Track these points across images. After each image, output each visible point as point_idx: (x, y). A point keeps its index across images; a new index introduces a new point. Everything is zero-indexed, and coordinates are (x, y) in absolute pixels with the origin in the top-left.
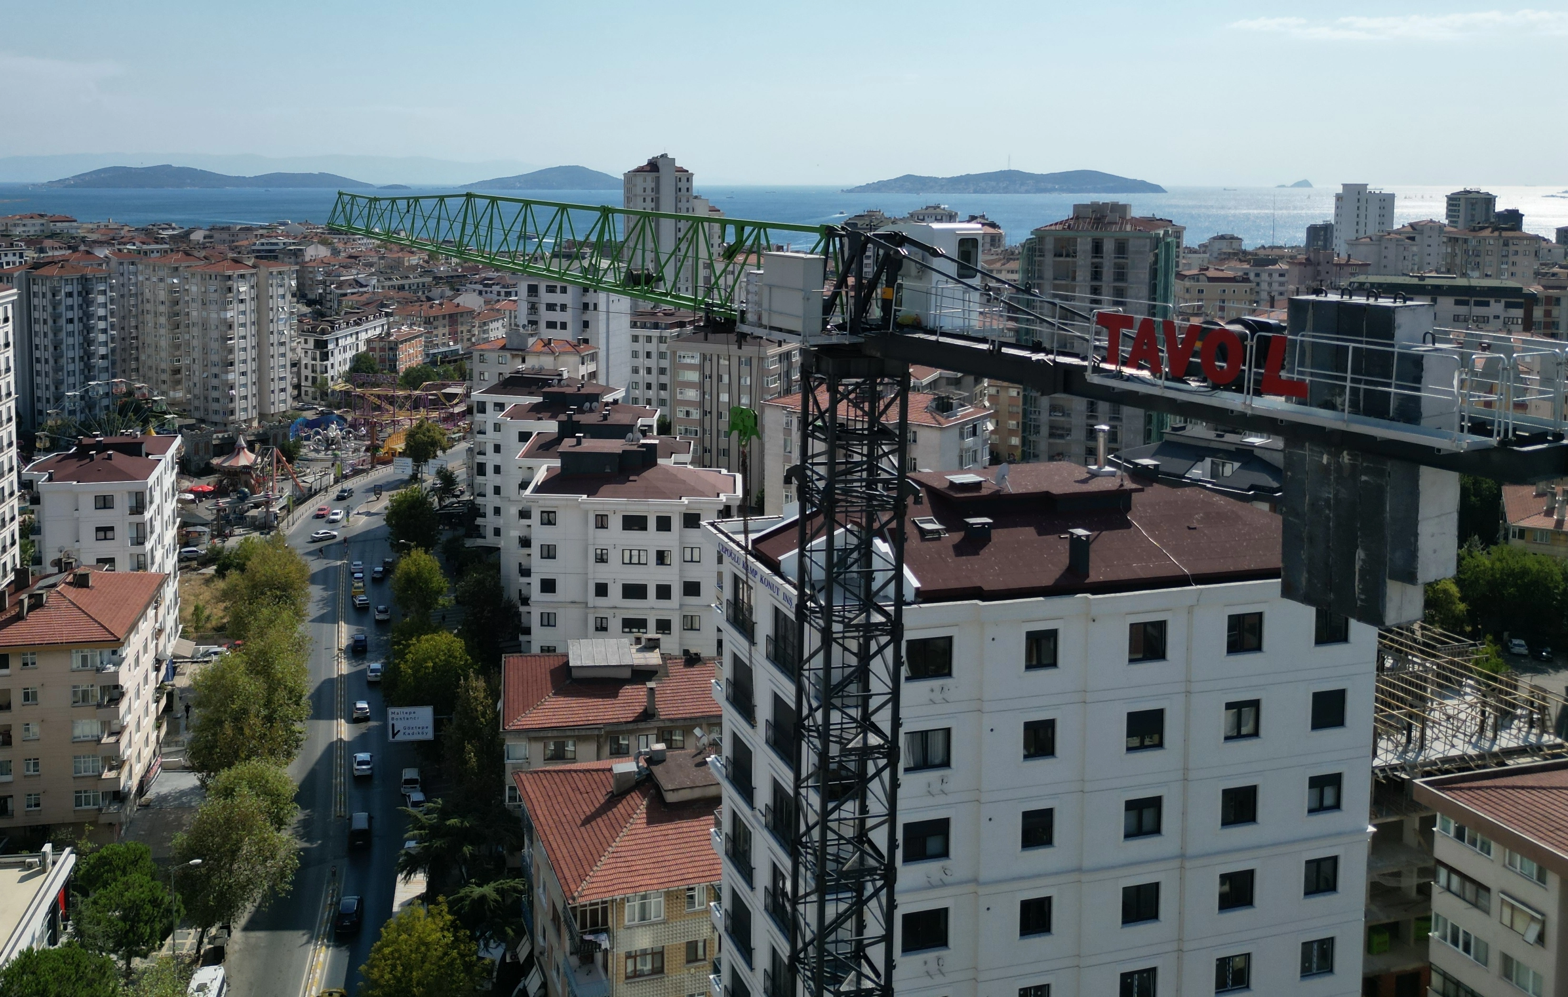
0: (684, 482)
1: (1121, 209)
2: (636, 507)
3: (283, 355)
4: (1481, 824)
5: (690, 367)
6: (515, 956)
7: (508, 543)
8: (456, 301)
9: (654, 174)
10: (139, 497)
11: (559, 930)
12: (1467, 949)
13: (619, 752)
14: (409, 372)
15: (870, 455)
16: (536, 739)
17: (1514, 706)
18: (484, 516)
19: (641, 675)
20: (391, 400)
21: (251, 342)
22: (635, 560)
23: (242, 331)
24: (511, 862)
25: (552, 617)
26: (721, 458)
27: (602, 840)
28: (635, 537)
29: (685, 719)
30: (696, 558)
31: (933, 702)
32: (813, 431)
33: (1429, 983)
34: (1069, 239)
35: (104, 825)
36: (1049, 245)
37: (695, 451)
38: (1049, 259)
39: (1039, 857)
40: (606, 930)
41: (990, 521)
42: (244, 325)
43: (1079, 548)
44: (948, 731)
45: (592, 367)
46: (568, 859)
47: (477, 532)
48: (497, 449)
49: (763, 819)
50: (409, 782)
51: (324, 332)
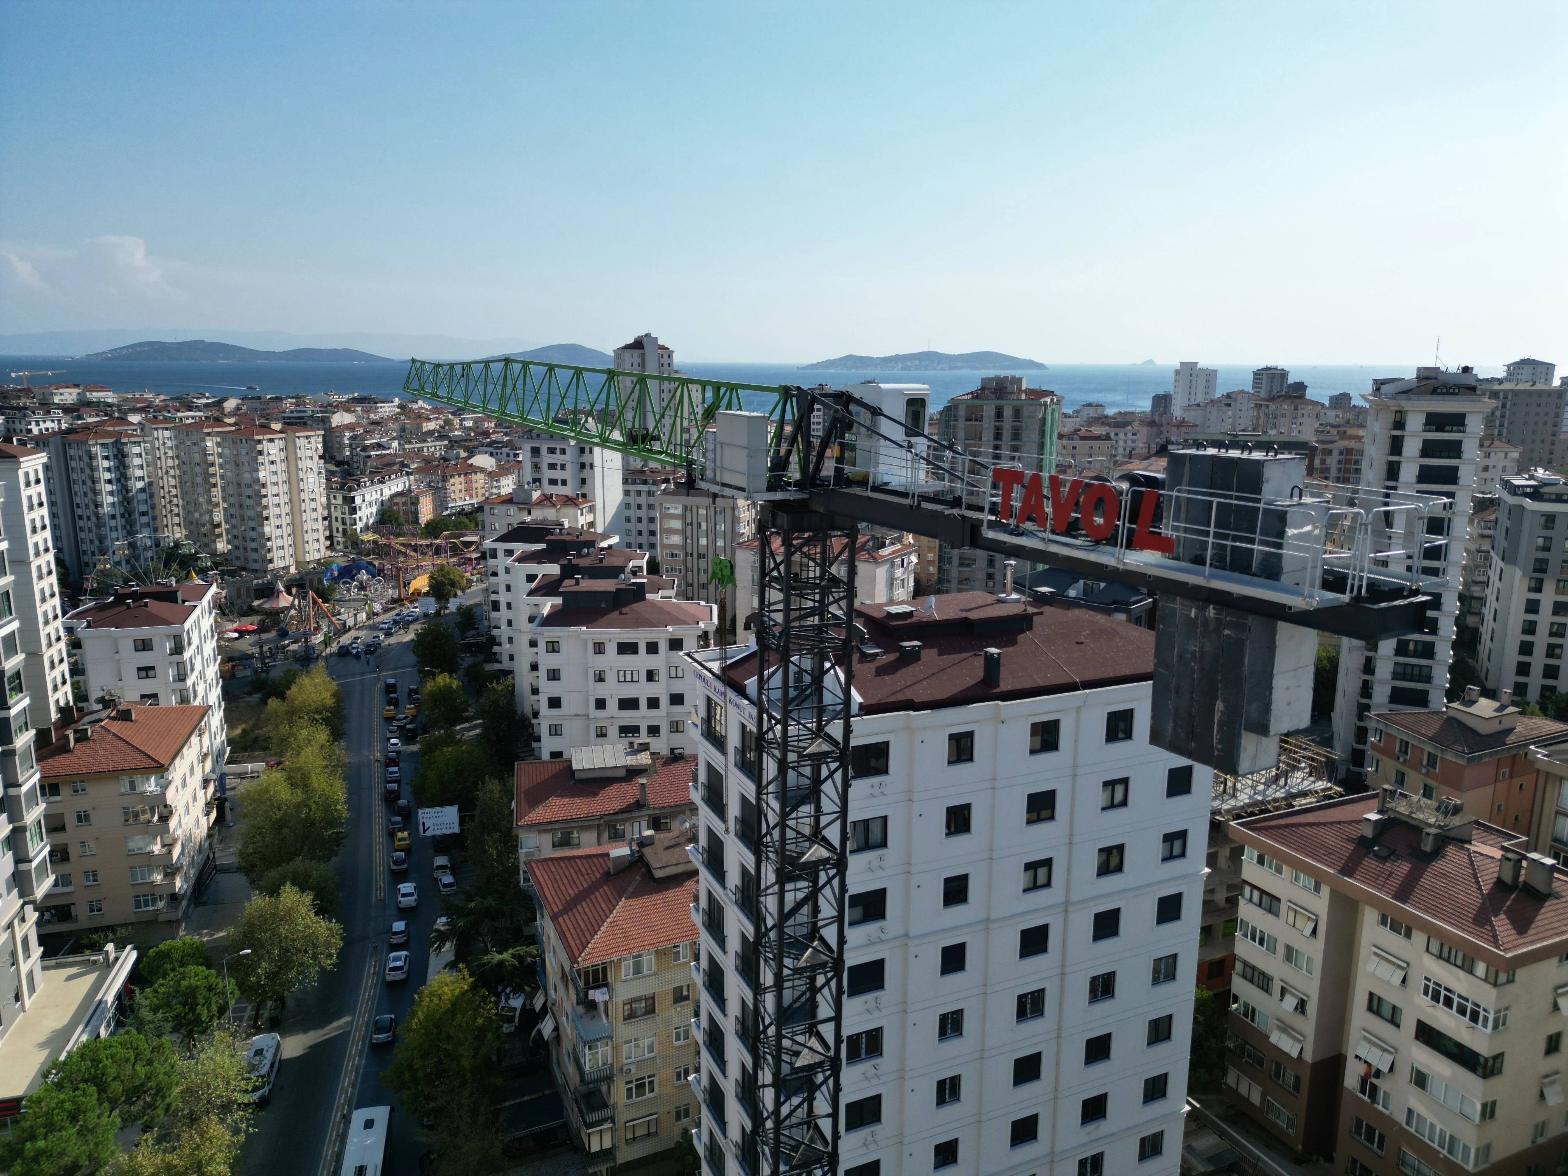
0: (669, 613)
1: (1018, 381)
2: (628, 635)
3: (315, 510)
4: (1276, 853)
5: (674, 517)
6: (532, 1004)
7: (522, 667)
8: (470, 462)
9: (641, 351)
10: (178, 639)
11: (567, 986)
12: (1261, 943)
13: (617, 836)
14: (428, 524)
15: (821, 601)
16: (545, 831)
17: (1299, 762)
18: (500, 644)
19: (632, 773)
20: (415, 548)
21: (284, 499)
22: (628, 678)
23: (275, 490)
24: (527, 931)
25: (559, 728)
26: (701, 590)
27: (602, 913)
28: (628, 660)
29: (671, 807)
30: (680, 674)
31: (873, 795)
32: (770, 581)
33: (1233, 968)
34: (977, 406)
35: (164, 922)
36: (962, 412)
37: (679, 586)
38: (962, 423)
39: (958, 912)
40: (606, 985)
41: (919, 643)
42: (276, 484)
43: (992, 664)
44: (885, 818)
45: (590, 518)
46: (573, 931)
47: (494, 658)
48: (508, 588)
49: (733, 897)
50: (439, 868)
51: (351, 489)
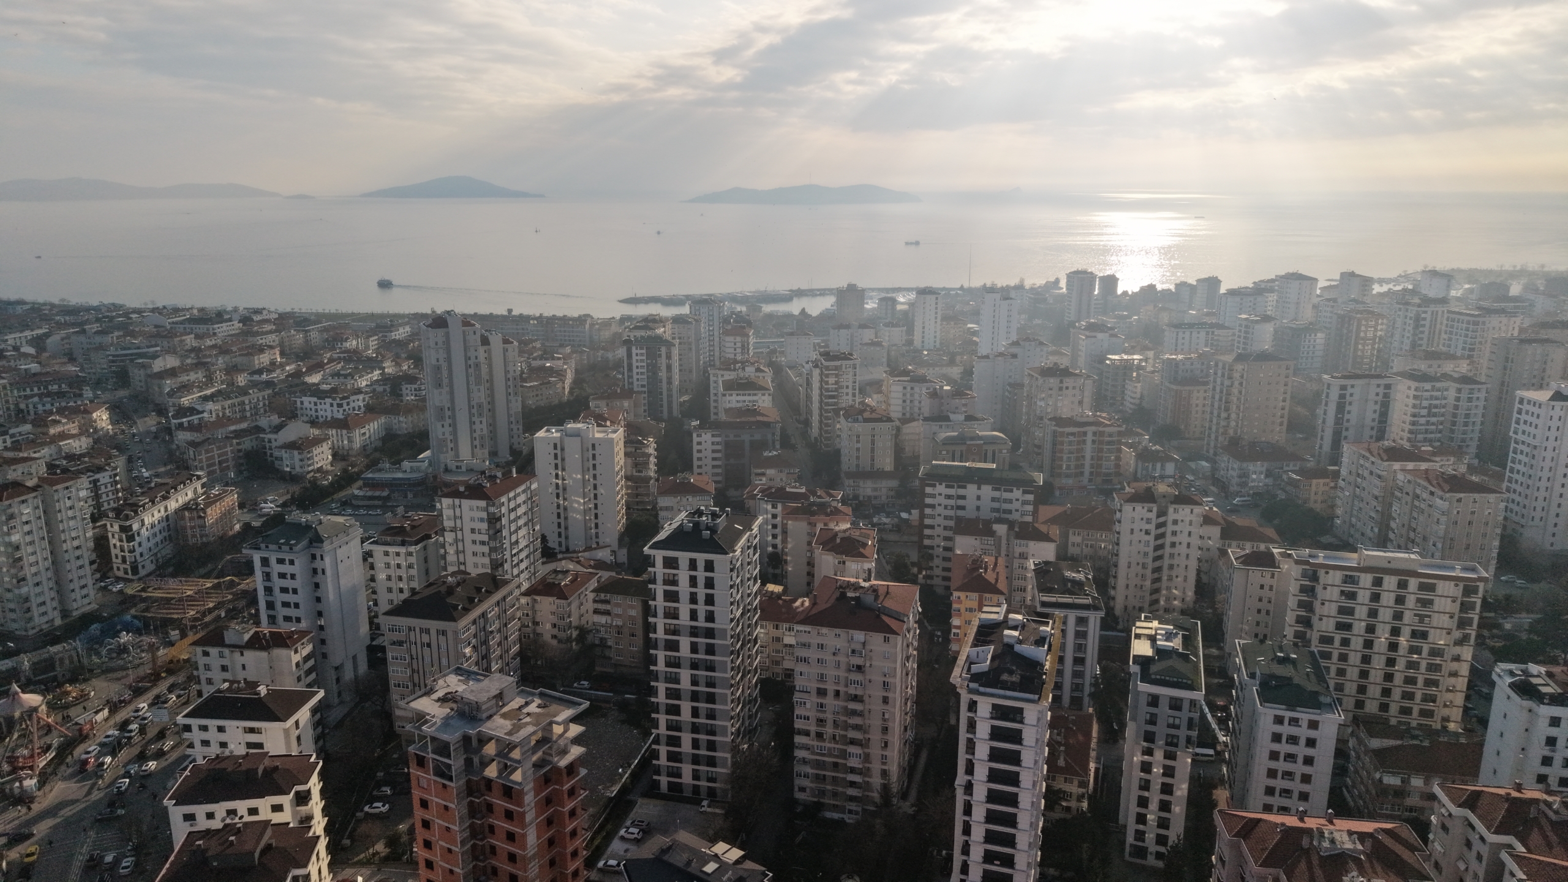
23: (31, 549)
42: (32, 543)
51: (127, 518)
